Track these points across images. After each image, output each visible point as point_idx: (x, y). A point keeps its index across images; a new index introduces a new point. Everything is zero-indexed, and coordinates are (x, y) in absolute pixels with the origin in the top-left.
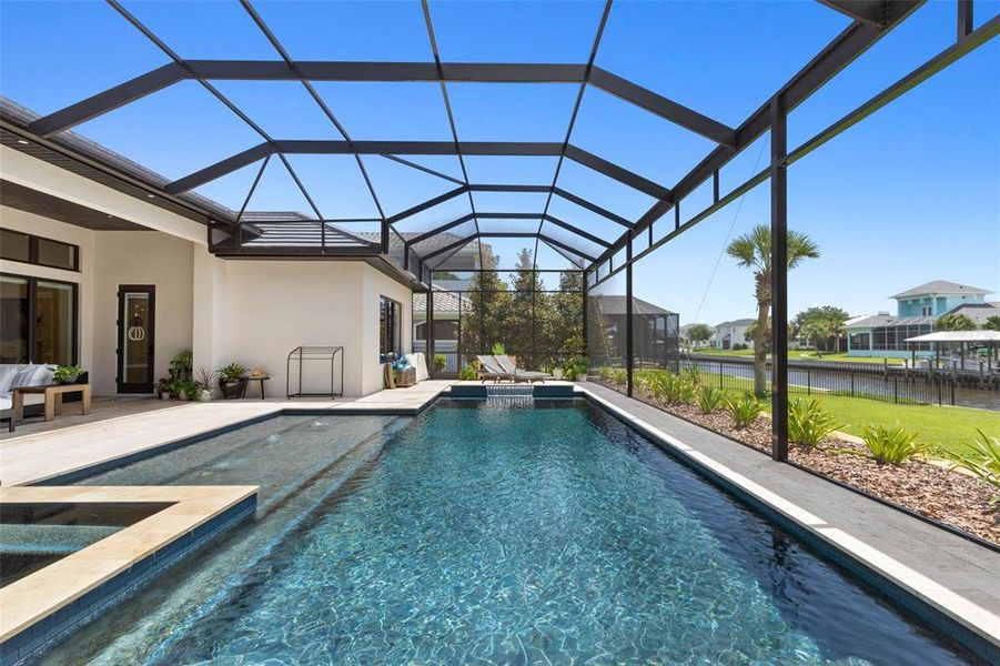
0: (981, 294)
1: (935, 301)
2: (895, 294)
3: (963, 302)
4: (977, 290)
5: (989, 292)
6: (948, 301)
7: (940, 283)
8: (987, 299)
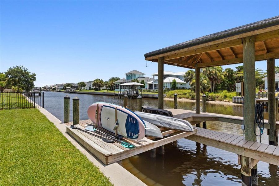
0: (143, 74)
1: (133, 76)
2: (126, 73)
3: (139, 76)
4: (142, 73)
5: (145, 74)
6: (136, 76)
7: (135, 71)
8: (144, 76)
